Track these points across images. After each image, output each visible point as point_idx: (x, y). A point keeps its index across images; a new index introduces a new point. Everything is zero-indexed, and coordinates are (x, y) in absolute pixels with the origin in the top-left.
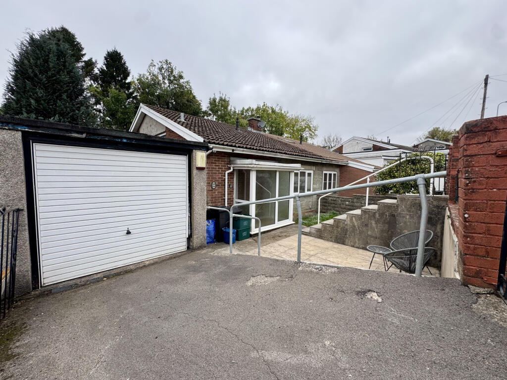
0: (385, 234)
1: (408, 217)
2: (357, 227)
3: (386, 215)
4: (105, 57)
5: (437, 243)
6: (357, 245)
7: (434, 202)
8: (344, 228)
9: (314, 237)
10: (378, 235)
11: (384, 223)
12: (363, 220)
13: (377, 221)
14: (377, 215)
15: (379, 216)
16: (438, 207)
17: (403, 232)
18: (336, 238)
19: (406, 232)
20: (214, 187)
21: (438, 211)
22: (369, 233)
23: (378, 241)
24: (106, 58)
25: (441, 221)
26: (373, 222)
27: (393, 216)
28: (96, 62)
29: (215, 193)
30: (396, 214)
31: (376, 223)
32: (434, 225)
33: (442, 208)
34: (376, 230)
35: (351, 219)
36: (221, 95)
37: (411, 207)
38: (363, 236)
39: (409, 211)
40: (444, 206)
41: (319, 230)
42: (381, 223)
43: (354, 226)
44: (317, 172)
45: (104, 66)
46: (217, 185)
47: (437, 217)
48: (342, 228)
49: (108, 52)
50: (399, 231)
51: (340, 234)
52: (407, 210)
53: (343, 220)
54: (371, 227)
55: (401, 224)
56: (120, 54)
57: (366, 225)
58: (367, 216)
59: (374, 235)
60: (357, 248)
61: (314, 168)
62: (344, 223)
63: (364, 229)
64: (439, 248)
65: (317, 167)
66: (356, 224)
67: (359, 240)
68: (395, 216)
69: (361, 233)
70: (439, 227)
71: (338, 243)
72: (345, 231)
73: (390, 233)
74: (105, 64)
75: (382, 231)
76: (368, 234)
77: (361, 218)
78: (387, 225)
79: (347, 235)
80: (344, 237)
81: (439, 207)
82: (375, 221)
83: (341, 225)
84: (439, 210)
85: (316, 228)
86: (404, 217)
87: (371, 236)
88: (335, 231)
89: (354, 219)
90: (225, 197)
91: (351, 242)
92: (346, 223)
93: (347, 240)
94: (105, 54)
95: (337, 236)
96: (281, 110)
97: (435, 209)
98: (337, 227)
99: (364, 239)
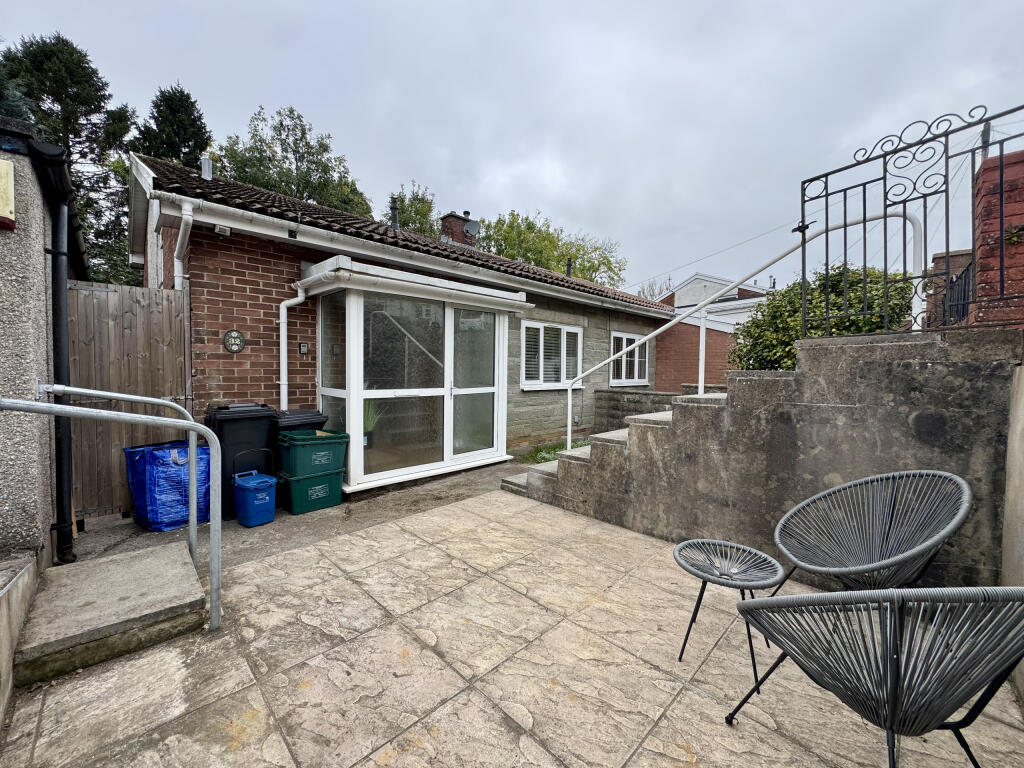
0: (757, 491)
1: (841, 420)
2: (660, 464)
3: (759, 419)
4: (153, 102)
5: (976, 529)
6: (661, 529)
7: (953, 351)
8: (622, 468)
9: (538, 499)
10: (731, 493)
11: (751, 448)
12: (680, 440)
13: (728, 441)
14: (726, 421)
15: (734, 422)
16: (972, 370)
17: (826, 479)
18: (599, 502)
19: (836, 481)
20: (235, 348)
21: (973, 388)
22: (701, 485)
23: (730, 516)
24: (156, 105)
25: (987, 433)
26: (714, 446)
27: (785, 419)
28: (134, 112)
29: (240, 364)
30: (794, 411)
31: (723, 451)
32: (960, 448)
33: (992, 375)
34: (723, 474)
35: (643, 439)
36: (416, 189)
37: (851, 382)
38: (680, 499)
39: (849, 398)
40: (1001, 366)
41: (550, 478)
42: (741, 448)
43: (652, 462)
44: (593, 331)
45: (152, 122)
46: (246, 343)
47: (968, 414)
48: (615, 470)
49: (161, 92)
50: (808, 477)
51: (610, 490)
52: (838, 392)
53: (618, 442)
54: (707, 467)
55: (816, 451)
56: (188, 97)
57: (691, 458)
58: (693, 423)
59: (717, 493)
60: (661, 537)
61: (584, 321)
62: (620, 453)
63: (684, 471)
64: (983, 547)
65: (594, 321)
66: (657, 455)
67: (667, 511)
68: (789, 418)
69: (674, 485)
70: (980, 460)
71: (605, 520)
72: (623, 479)
73: (773, 485)
74: (153, 117)
75: (746, 479)
76: (696, 490)
77: (674, 433)
78: (761, 456)
79: (632, 495)
80: (622, 500)
81: (977, 369)
82: (720, 444)
83: (613, 459)
84: (980, 384)
85: (543, 473)
86: (825, 421)
87: (709, 498)
88: (596, 482)
89: (650, 437)
90: (279, 379)
91: (643, 516)
92: (626, 452)
93: (630, 513)
94: (153, 95)
95: (601, 496)
96: (548, 227)
97: (958, 382)
98: (602, 467)
99: (685, 509)
